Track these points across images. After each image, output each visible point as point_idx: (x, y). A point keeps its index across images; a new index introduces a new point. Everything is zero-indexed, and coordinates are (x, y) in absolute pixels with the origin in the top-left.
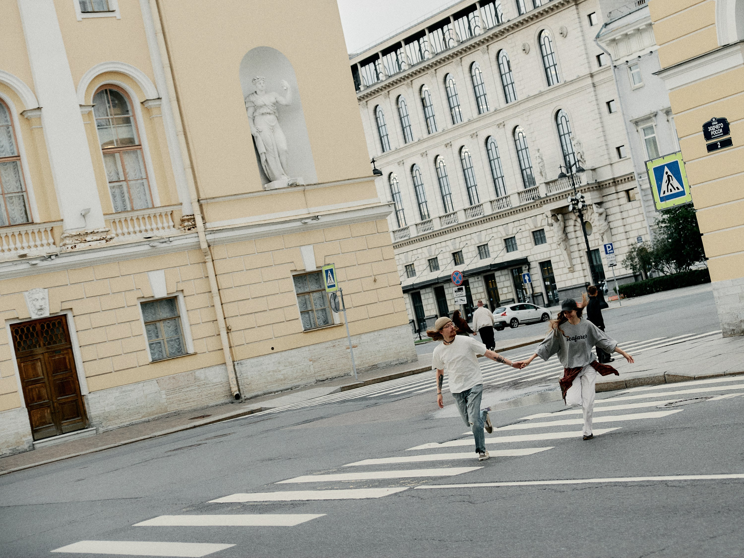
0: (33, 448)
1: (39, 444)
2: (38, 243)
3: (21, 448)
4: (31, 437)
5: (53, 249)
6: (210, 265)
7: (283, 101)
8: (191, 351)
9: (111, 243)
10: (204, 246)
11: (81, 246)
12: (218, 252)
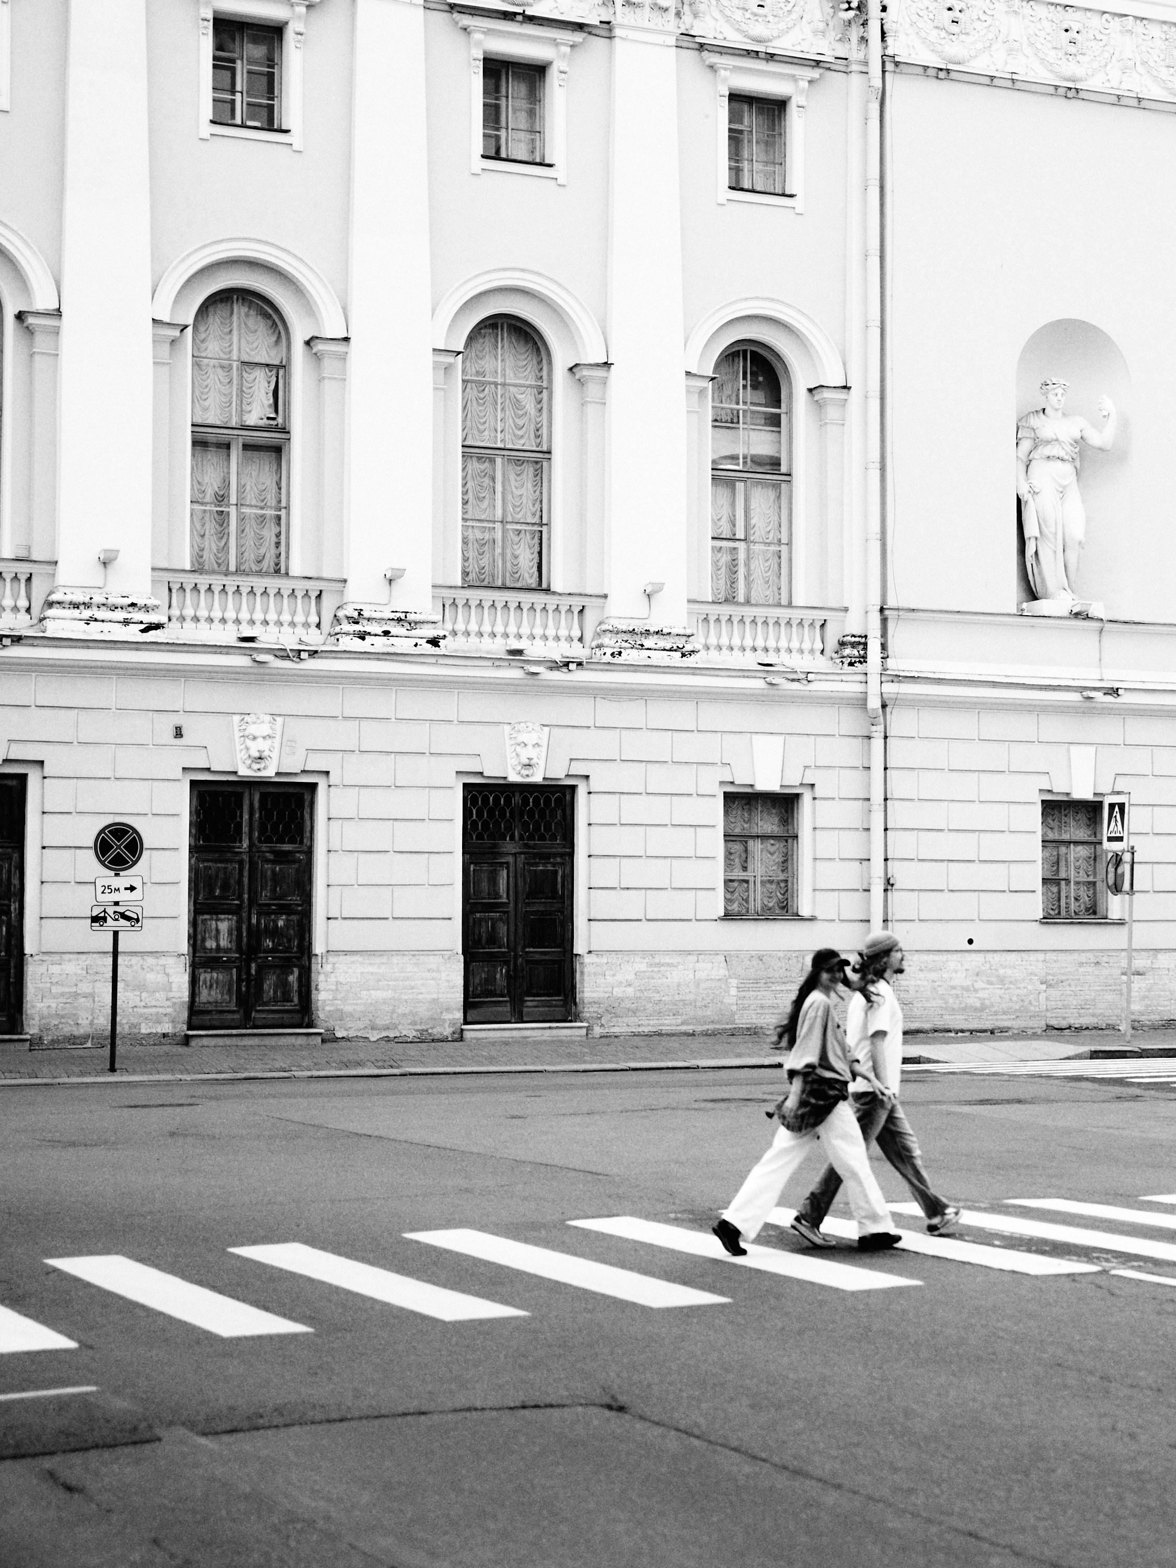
0: (460, 1037)
1: (474, 1032)
2: (551, 632)
3: (437, 1031)
4: (459, 1015)
5: (577, 651)
6: (878, 743)
7: (1095, 439)
8: (805, 911)
9: (689, 661)
10: (874, 703)
11: (631, 656)
12: (899, 722)
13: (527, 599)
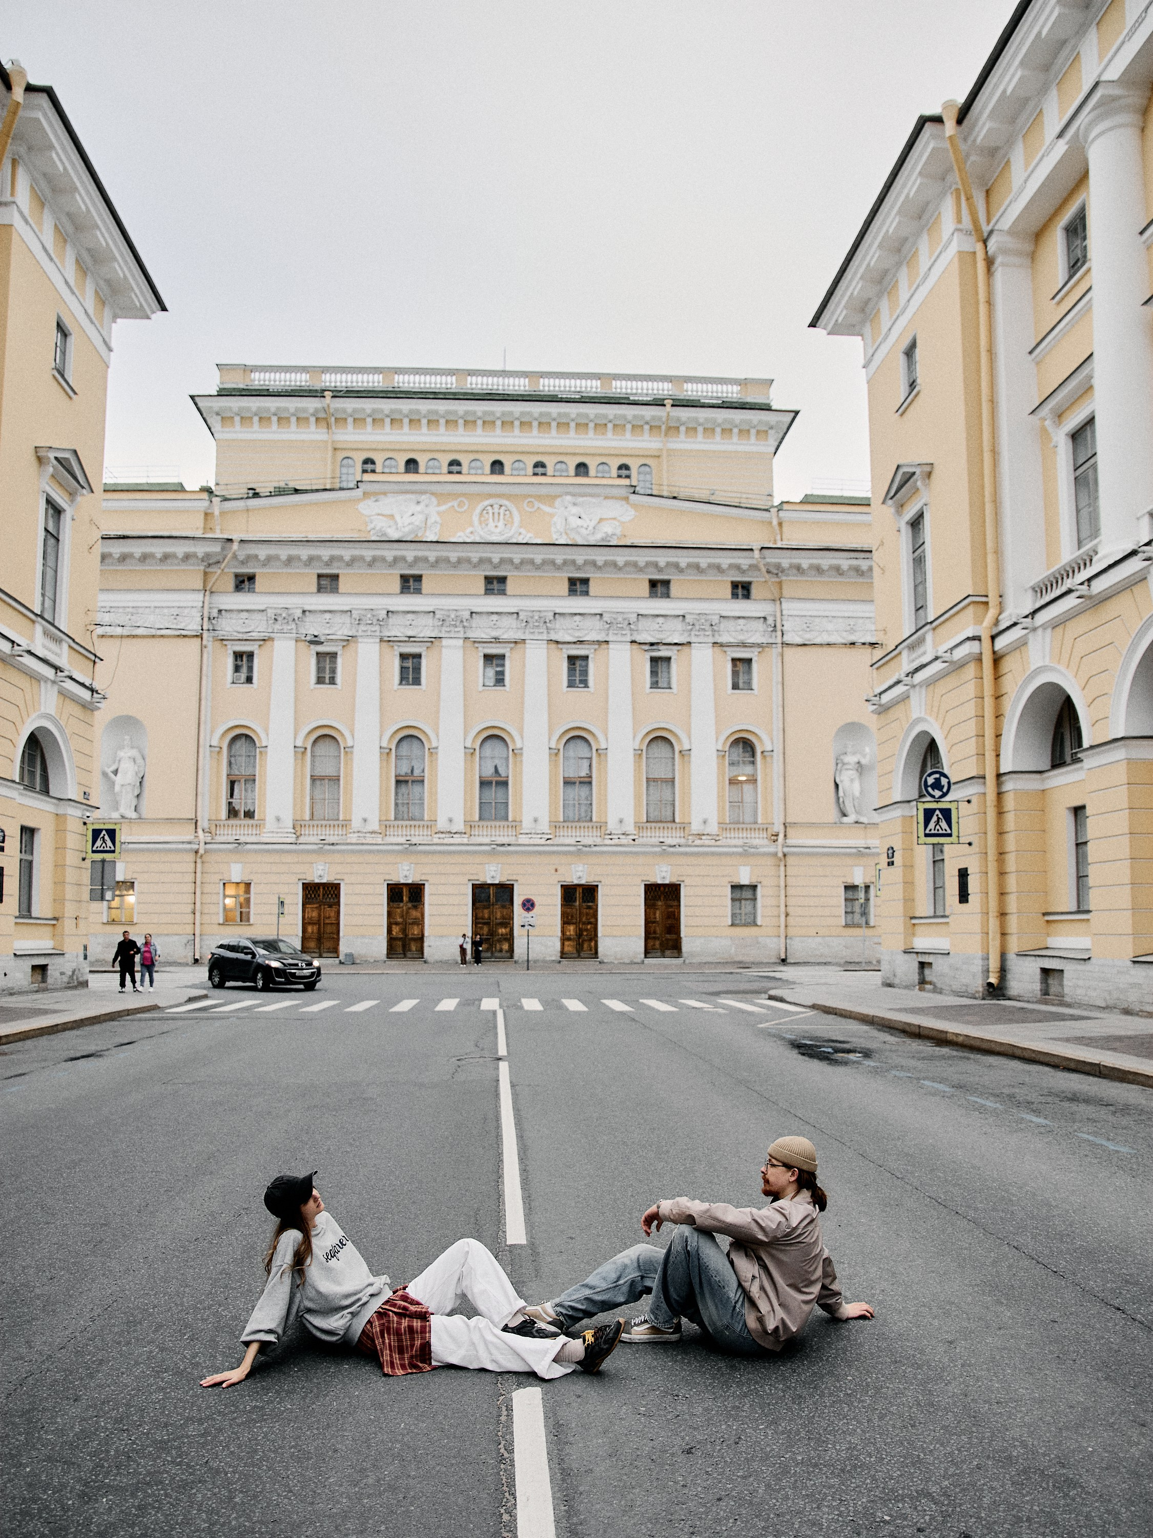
0: (643, 962)
1: (647, 961)
2: (674, 835)
3: (636, 961)
4: (643, 956)
5: (682, 841)
6: (782, 868)
7: (863, 761)
8: (759, 923)
9: (718, 843)
10: (780, 855)
11: (698, 842)
12: (790, 860)
13: (670, 825)
